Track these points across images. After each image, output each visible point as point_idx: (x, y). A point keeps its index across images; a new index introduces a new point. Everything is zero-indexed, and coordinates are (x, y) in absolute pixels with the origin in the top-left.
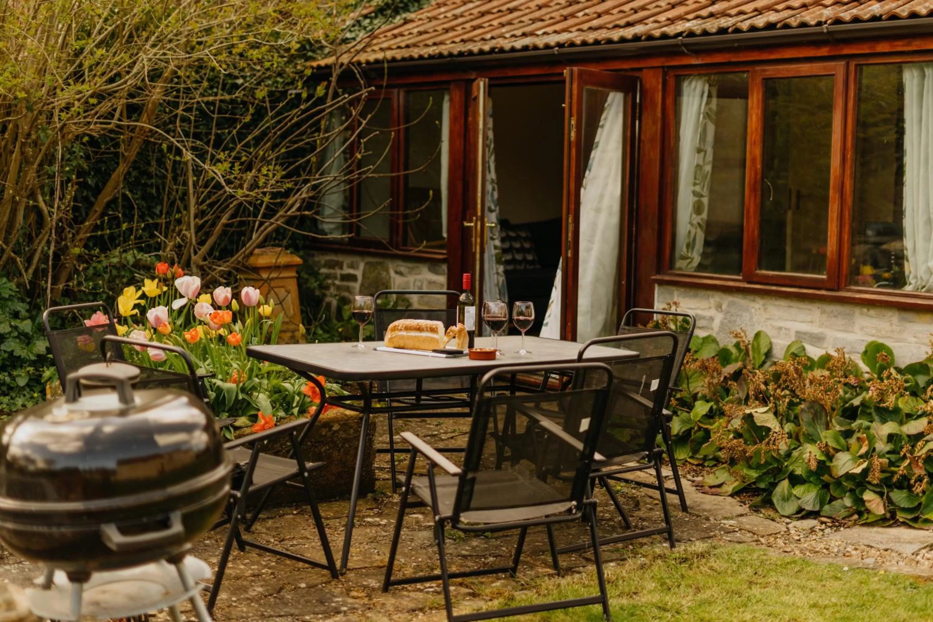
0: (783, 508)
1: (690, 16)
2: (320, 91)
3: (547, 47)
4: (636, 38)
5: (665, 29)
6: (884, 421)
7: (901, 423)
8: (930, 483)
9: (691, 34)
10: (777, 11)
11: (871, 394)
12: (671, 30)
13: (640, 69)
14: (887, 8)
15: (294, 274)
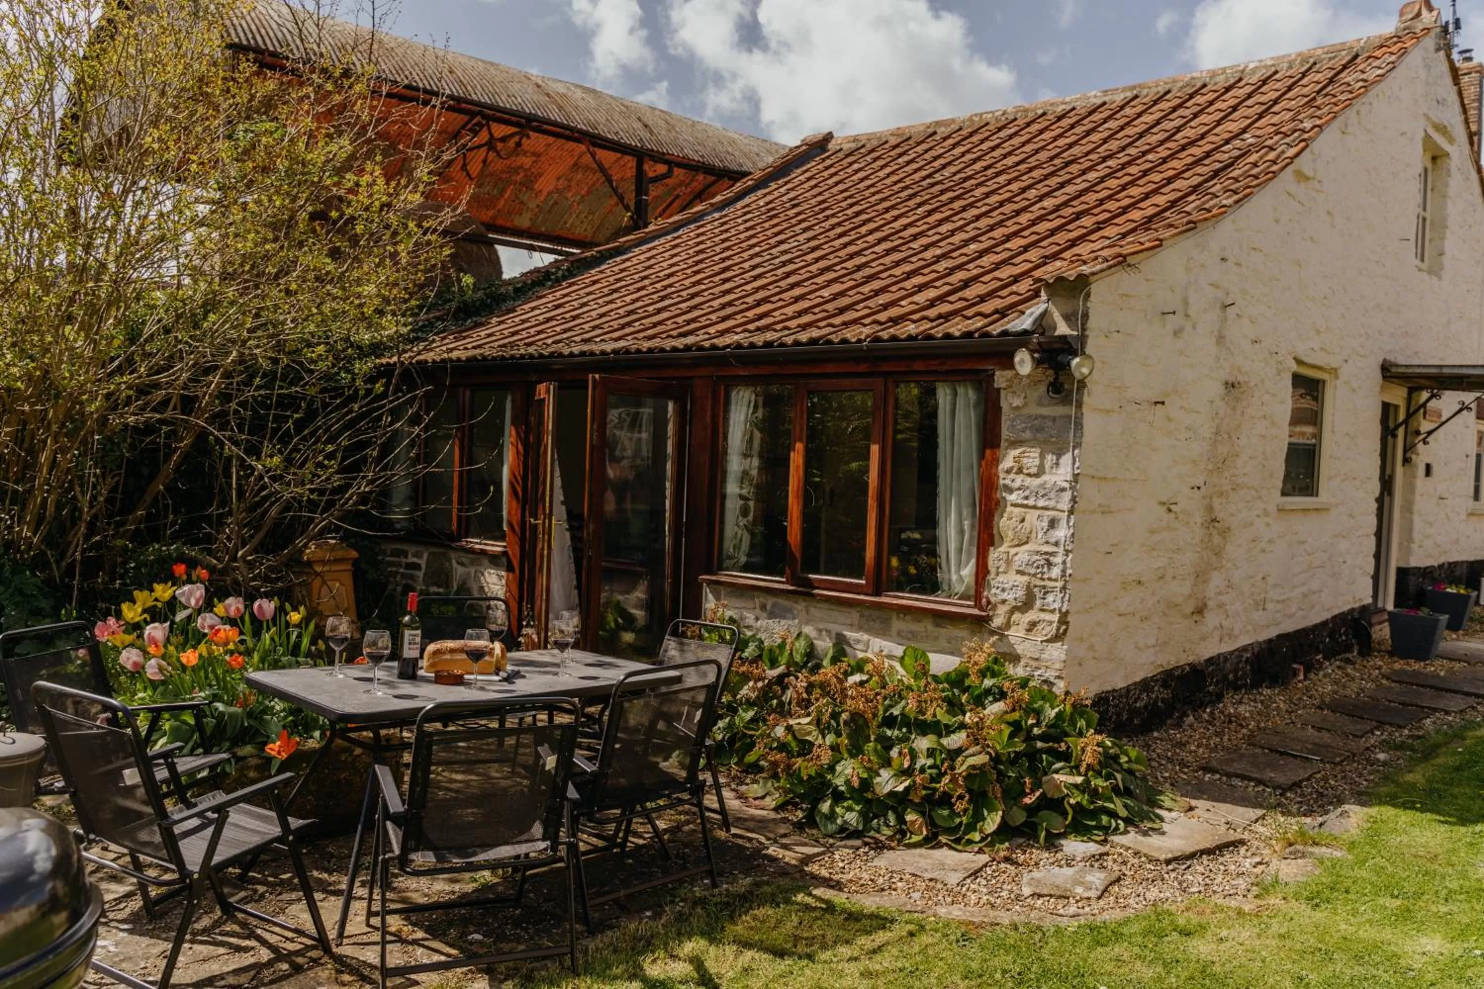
0: (826, 826)
1: (739, 330)
2: (379, 387)
3: (603, 353)
4: (688, 348)
5: (715, 341)
6: (924, 734)
7: (940, 736)
8: (970, 801)
9: (739, 346)
10: (819, 328)
11: (910, 705)
12: (720, 342)
13: (690, 378)
14: (922, 328)
15: (349, 567)
